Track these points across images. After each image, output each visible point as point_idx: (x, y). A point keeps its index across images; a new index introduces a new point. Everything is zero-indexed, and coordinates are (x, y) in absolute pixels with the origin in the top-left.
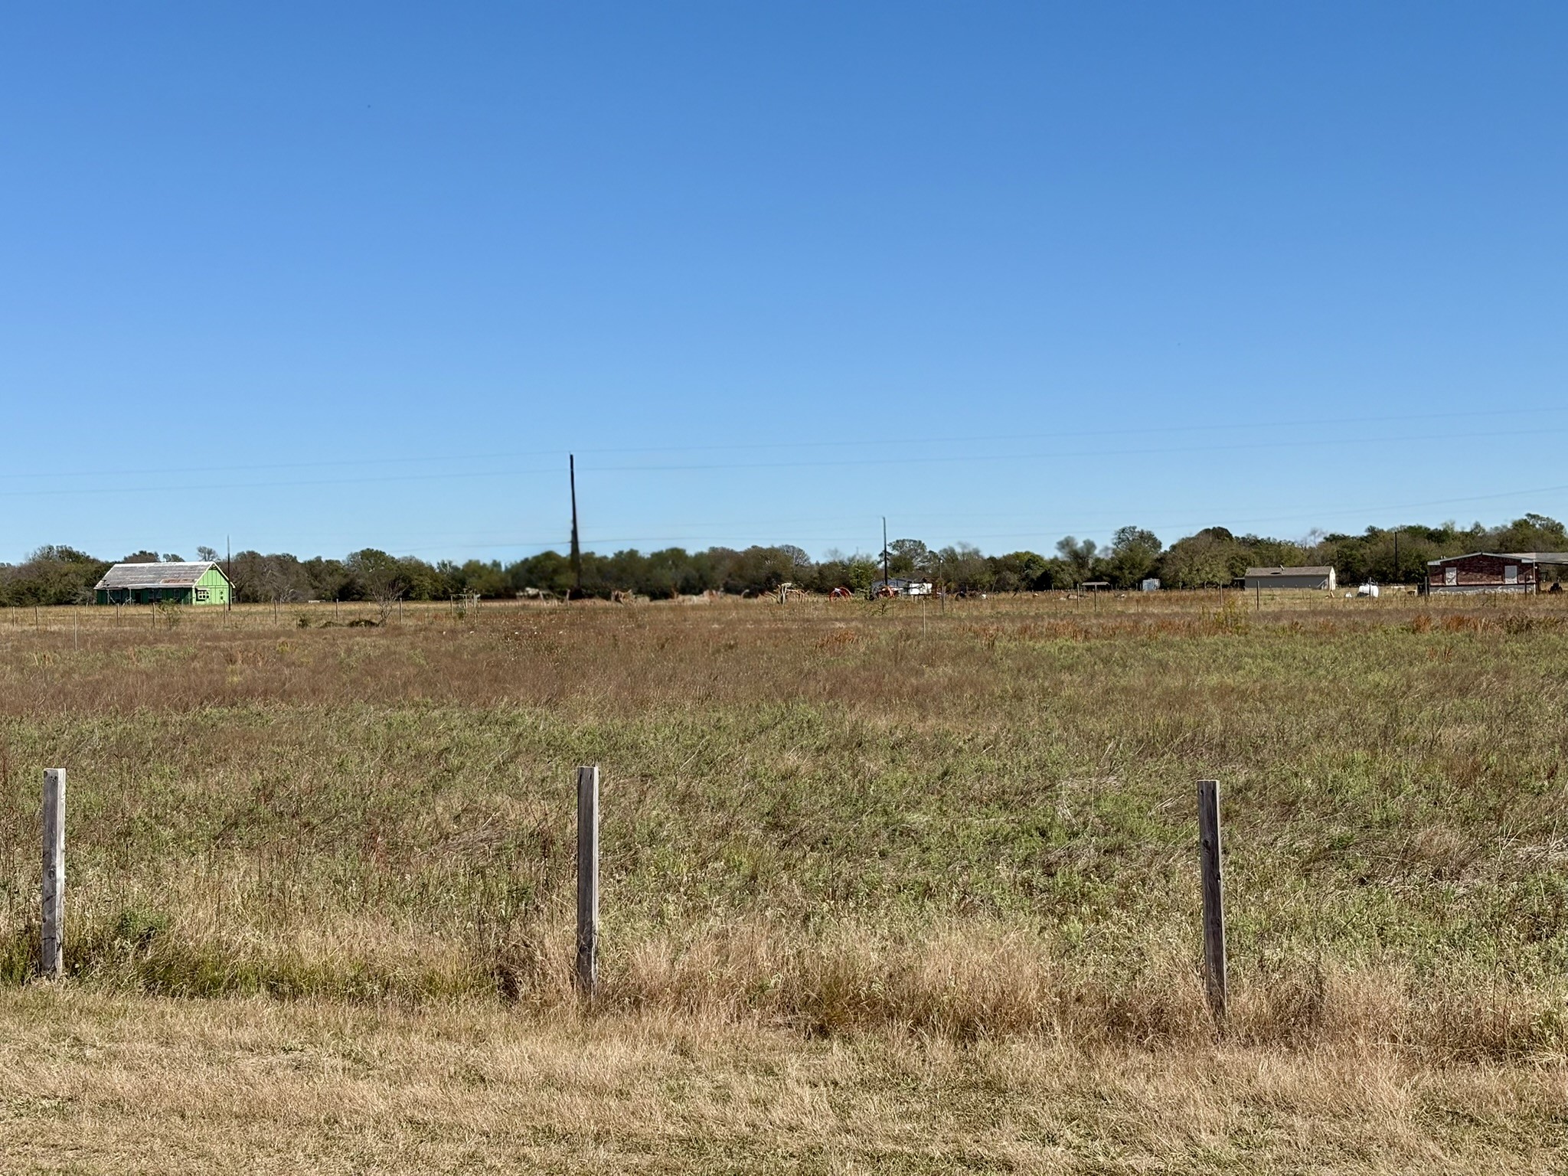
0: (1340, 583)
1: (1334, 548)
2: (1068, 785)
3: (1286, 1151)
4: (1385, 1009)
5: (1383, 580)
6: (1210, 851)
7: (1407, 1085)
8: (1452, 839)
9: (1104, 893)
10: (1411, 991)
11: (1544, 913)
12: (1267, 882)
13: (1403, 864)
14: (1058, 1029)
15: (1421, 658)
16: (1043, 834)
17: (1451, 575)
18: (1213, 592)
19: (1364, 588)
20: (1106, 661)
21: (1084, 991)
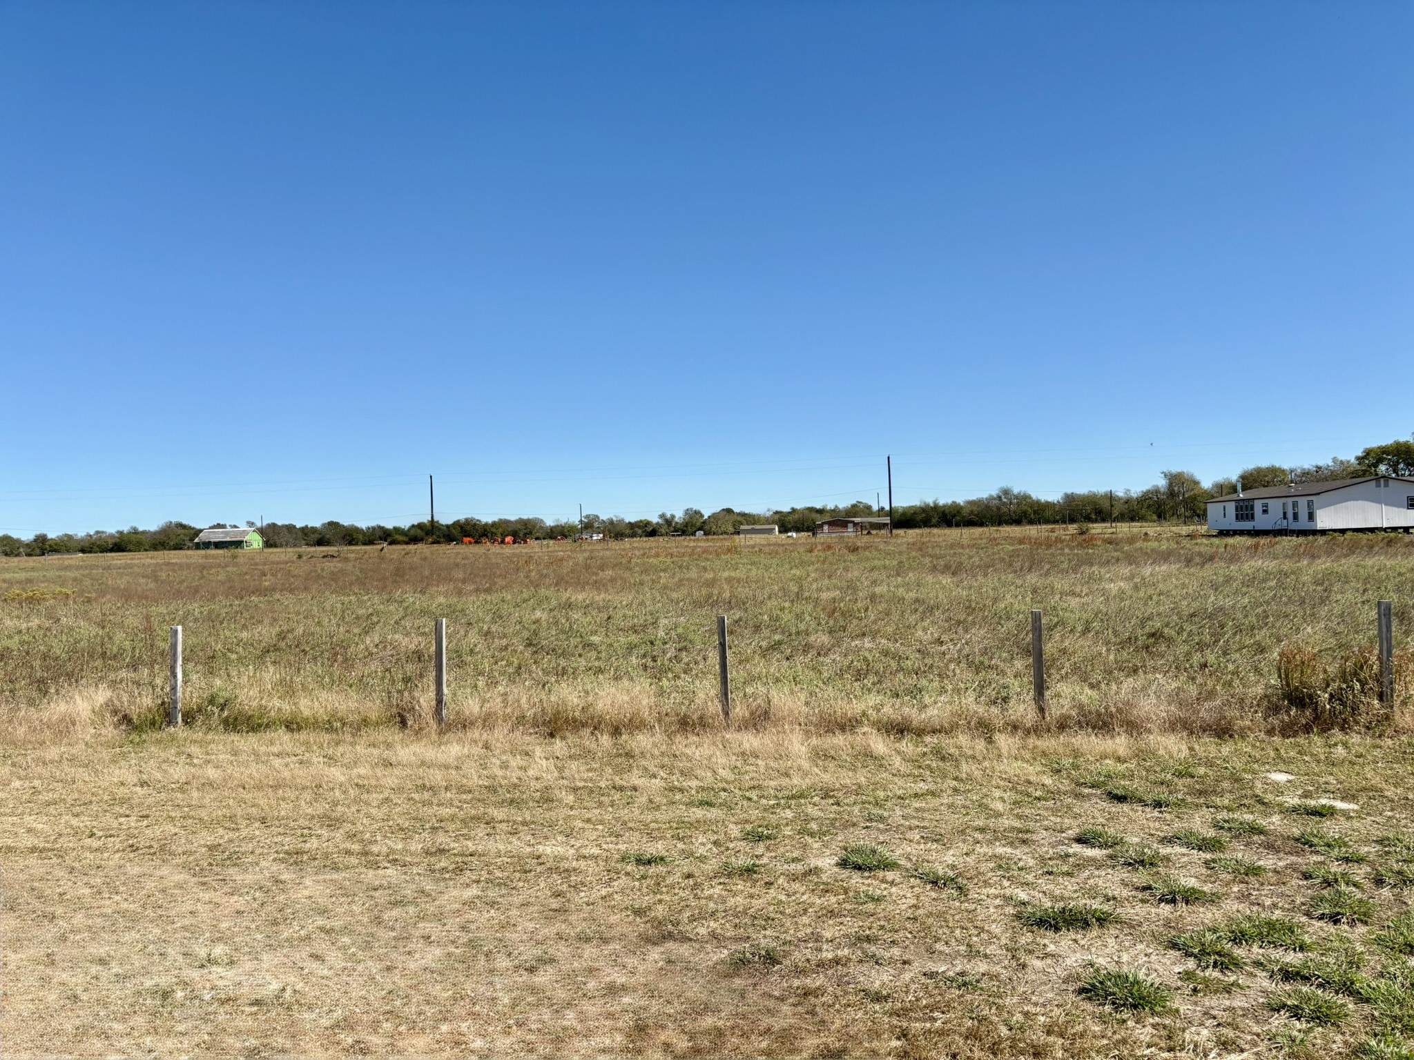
0: (780, 532)
1: (777, 517)
2: (663, 622)
3: (755, 775)
4: (796, 712)
5: (798, 530)
6: (722, 645)
7: (806, 744)
8: (824, 639)
9: (678, 668)
10: (807, 704)
11: (862, 669)
12: (747, 660)
13: (804, 650)
14: (657, 727)
15: (813, 563)
16: (652, 643)
17: (826, 528)
18: (726, 536)
19: (790, 534)
20: (680, 567)
21: (669, 710)
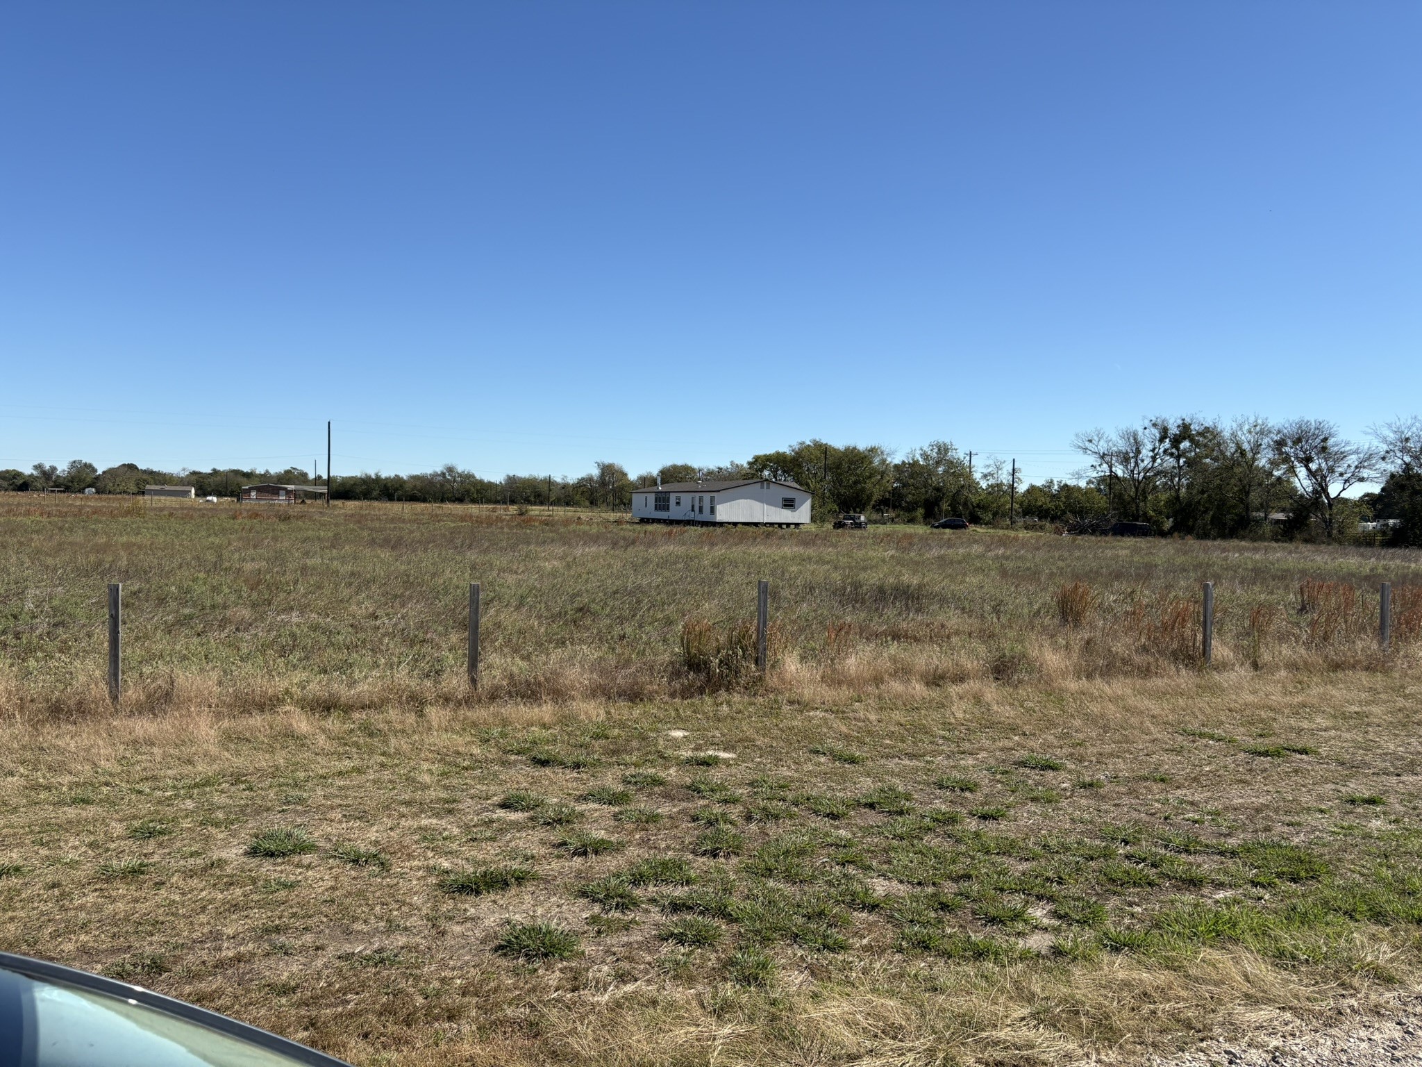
0: (197, 495)
1: (194, 478)
2: (32, 592)
3: (148, 764)
4: (206, 692)
5: (219, 494)
6: (114, 619)
7: (216, 727)
8: (246, 613)
9: (51, 646)
10: (220, 683)
11: (288, 645)
12: (146, 637)
13: (220, 626)
14: (18, 716)
15: (236, 531)
16: (15, 617)
17: (253, 494)
18: (126, 496)
19: (209, 498)
20: (61, 529)
21: (35, 696)
